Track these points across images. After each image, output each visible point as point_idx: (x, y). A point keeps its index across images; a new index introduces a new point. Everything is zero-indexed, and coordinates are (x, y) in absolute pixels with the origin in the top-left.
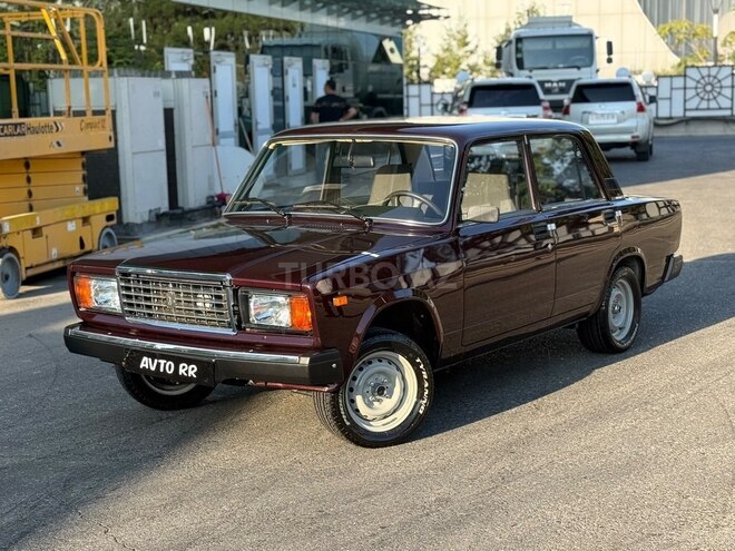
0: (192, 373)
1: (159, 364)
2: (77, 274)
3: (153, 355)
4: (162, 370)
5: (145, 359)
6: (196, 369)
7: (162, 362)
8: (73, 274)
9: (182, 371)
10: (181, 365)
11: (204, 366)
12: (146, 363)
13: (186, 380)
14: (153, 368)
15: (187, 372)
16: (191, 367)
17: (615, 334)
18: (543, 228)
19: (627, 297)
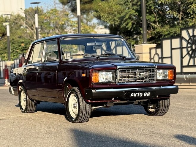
1: (137, 94)
3: (135, 92)
4: (138, 96)
5: (132, 93)
6: (150, 94)
7: (138, 93)
9: (145, 95)
10: (145, 93)
11: (152, 92)
12: (133, 95)
13: (147, 97)
14: (135, 96)
15: (147, 95)
16: (148, 93)
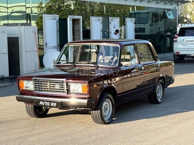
1: (45, 103)
2: (20, 80)
3: (43, 101)
4: (46, 105)
5: (41, 102)
6: (56, 104)
7: (46, 102)
8: (19, 80)
9: (52, 105)
10: (52, 103)
11: (58, 103)
12: (41, 103)
14: (43, 104)
15: (53, 105)
16: (54, 103)
17: (158, 98)
18: (141, 69)
19: (161, 89)
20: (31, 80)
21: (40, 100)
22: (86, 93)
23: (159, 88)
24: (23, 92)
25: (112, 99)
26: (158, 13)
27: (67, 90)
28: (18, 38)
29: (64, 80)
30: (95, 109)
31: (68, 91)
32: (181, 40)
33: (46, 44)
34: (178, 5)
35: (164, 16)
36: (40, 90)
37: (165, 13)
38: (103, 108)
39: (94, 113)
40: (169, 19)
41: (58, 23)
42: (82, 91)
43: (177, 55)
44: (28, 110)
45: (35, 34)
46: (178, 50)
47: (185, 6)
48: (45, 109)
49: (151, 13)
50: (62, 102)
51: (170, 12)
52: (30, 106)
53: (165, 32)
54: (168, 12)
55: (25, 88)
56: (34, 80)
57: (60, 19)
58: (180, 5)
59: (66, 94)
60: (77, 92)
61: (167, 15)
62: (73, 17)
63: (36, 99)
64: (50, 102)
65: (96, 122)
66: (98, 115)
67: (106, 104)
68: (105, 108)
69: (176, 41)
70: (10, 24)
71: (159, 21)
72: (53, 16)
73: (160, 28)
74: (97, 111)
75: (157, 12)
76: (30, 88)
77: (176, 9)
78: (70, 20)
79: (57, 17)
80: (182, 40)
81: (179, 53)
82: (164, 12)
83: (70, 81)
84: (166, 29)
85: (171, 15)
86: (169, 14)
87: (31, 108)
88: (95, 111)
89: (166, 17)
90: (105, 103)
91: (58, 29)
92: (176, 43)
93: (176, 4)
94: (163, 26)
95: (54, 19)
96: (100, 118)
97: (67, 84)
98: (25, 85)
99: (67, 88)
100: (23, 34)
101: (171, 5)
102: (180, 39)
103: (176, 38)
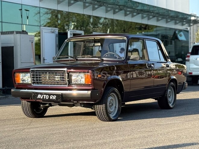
0: (54, 98)
1: (44, 96)
3: (42, 94)
4: (44, 98)
5: (39, 95)
6: (56, 97)
8: (14, 73)
9: (51, 98)
11: (58, 96)
14: (42, 98)
15: (53, 98)
16: (54, 96)
17: (169, 103)
18: (150, 66)
19: (172, 93)
20: (29, 72)
21: (38, 94)
22: (90, 83)
23: (170, 92)
24: (19, 87)
25: (118, 94)
26: (168, 36)
27: (68, 81)
28: (13, 47)
29: (65, 69)
30: (100, 103)
31: (70, 82)
32: (194, 59)
33: (44, 60)
34: (190, 26)
35: (175, 37)
36: (38, 82)
37: (176, 34)
38: (108, 104)
39: (98, 108)
40: (180, 41)
41: (57, 37)
42: (85, 81)
43: (189, 76)
44: (24, 108)
45: (32, 44)
46: (191, 70)
47: (197, 33)
48: (43, 107)
49: (160, 35)
50: (62, 95)
51: (182, 33)
52: (27, 104)
53: (176, 57)
54: (179, 33)
55: (21, 82)
56: (32, 71)
57: (59, 33)
58: (191, 26)
59: (67, 86)
60: (79, 83)
61: (179, 36)
62: (74, 31)
63: (33, 93)
64: (50, 95)
65: (101, 118)
66: (103, 110)
67: (112, 99)
68: (110, 103)
69: (188, 60)
70: (4, 32)
71: (169, 44)
72: (52, 29)
73: (171, 53)
74: (101, 106)
75: (167, 34)
76: (26, 82)
77: (188, 30)
78: (70, 34)
79: (57, 30)
80: (196, 59)
81: (192, 73)
82: (175, 32)
83: (72, 70)
84: (177, 53)
85: (182, 36)
86: (180, 35)
87: (27, 106)
88: (99, 106)
89: (177, 38)
90: (110, 98)
91: (58, 44)
92: (188, 62)
93: (188, 24)
94: (173, 50)
95: (53, 32)
96: (105, 113)
97: (68, 74)
98: (21, 77)
99: (68, 79)
100: (19, 43)
101: (183, 25)
102: (192, 58)
103: (189, 56)
